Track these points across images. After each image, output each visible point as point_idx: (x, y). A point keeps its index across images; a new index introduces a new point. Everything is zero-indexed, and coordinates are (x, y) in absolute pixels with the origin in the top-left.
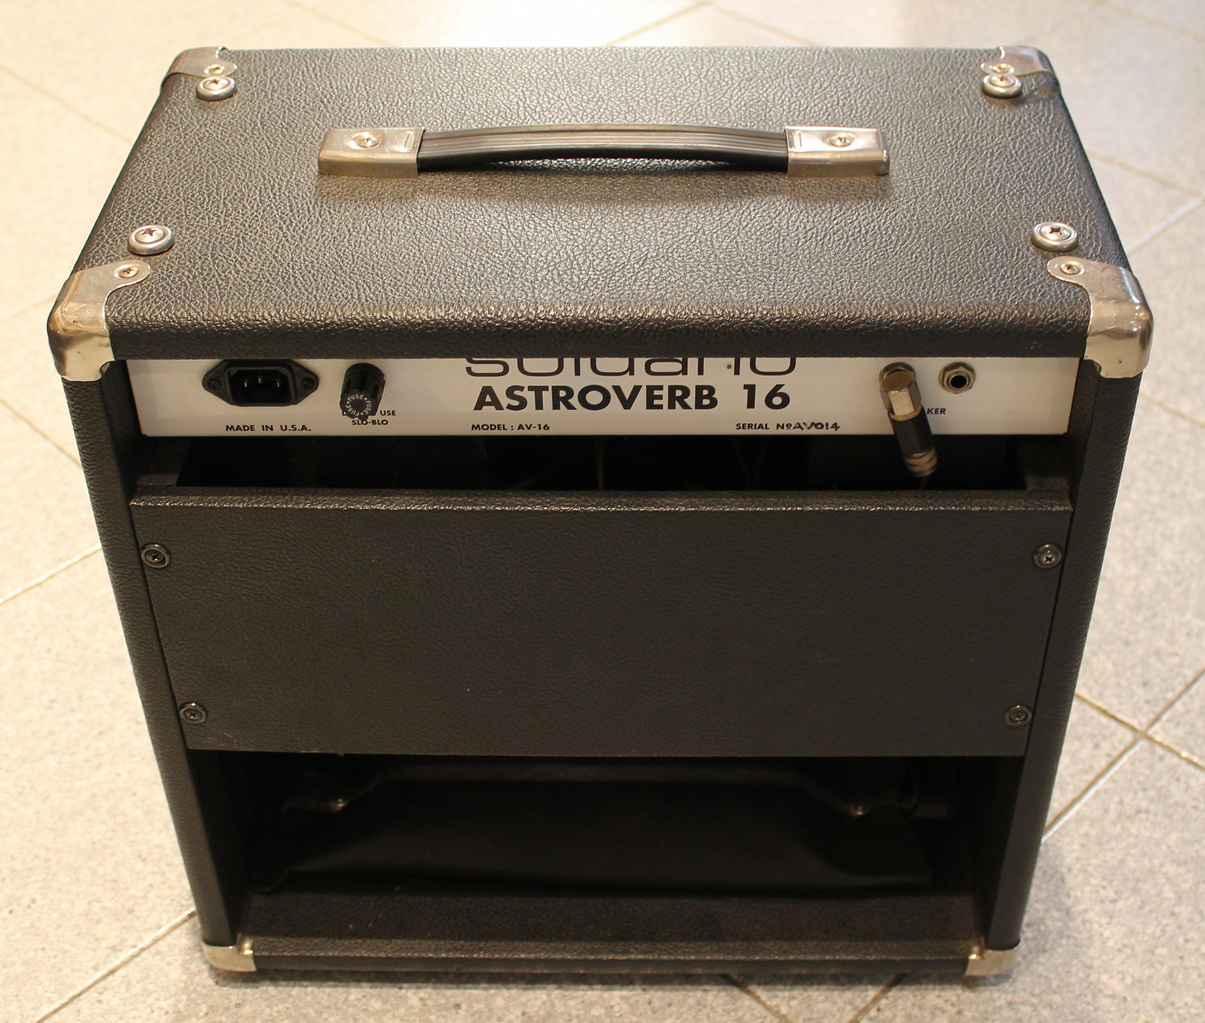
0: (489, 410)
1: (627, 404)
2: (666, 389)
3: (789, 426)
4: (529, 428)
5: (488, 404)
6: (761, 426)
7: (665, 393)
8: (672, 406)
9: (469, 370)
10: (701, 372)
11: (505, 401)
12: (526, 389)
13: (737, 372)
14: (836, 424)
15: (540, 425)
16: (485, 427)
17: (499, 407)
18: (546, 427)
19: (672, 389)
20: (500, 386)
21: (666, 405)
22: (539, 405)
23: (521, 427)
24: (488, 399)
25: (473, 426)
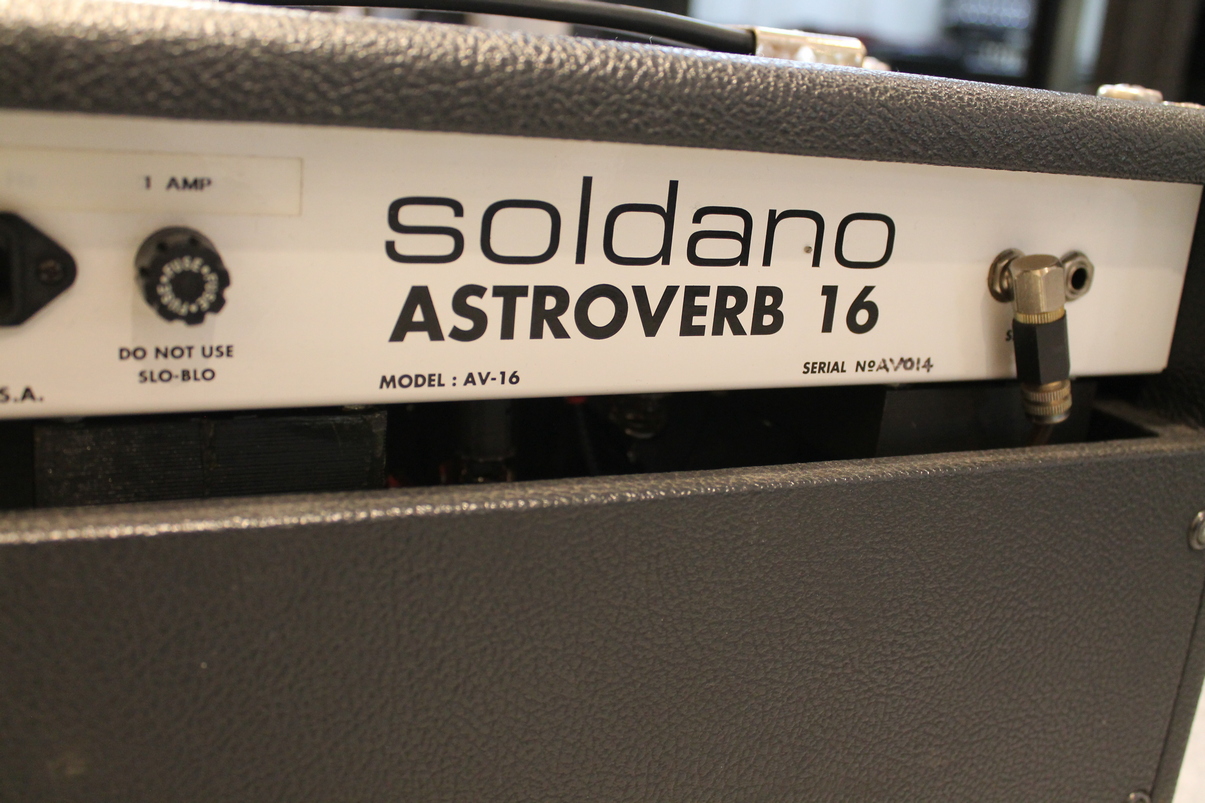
0: (417, 339)
1: (651, 325)
2: (713, 293)
3: (872, 364)
4: (484, 382)
5: (418, 327)
6: (836, 368)
7: (709, 302)
8: (718, 330)
9: (390, 247)
10: (767, 262)
11: (448, 319)
12: (489, 292)
13: (816, 263)
14: (928, 361)
15: (503, 374)
16: (405, 381)
17: (436, 335)
18: (515, 378)
19: (724, 292)
20: (442, 284)
21: (709, 329)
22: (507, 332)
23: (470, 379)
24: (418, 316)
25: (384, 379)
